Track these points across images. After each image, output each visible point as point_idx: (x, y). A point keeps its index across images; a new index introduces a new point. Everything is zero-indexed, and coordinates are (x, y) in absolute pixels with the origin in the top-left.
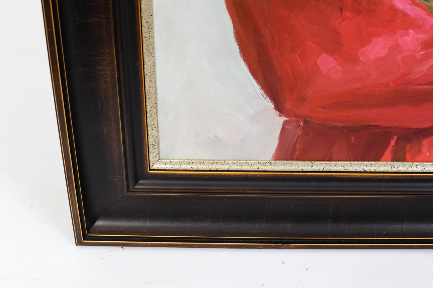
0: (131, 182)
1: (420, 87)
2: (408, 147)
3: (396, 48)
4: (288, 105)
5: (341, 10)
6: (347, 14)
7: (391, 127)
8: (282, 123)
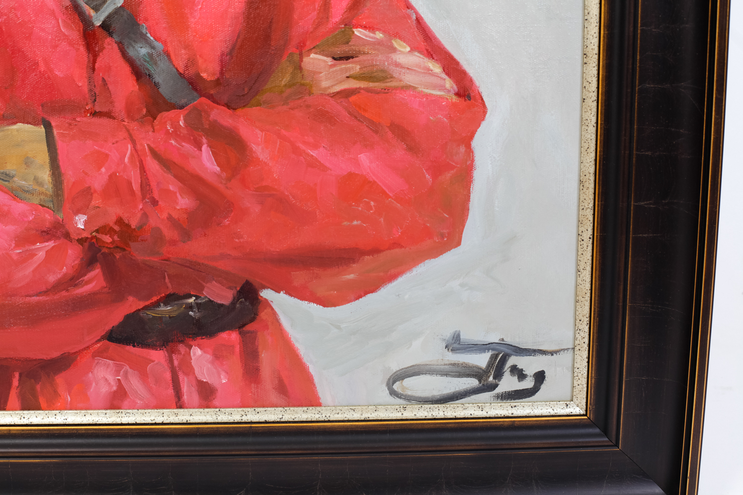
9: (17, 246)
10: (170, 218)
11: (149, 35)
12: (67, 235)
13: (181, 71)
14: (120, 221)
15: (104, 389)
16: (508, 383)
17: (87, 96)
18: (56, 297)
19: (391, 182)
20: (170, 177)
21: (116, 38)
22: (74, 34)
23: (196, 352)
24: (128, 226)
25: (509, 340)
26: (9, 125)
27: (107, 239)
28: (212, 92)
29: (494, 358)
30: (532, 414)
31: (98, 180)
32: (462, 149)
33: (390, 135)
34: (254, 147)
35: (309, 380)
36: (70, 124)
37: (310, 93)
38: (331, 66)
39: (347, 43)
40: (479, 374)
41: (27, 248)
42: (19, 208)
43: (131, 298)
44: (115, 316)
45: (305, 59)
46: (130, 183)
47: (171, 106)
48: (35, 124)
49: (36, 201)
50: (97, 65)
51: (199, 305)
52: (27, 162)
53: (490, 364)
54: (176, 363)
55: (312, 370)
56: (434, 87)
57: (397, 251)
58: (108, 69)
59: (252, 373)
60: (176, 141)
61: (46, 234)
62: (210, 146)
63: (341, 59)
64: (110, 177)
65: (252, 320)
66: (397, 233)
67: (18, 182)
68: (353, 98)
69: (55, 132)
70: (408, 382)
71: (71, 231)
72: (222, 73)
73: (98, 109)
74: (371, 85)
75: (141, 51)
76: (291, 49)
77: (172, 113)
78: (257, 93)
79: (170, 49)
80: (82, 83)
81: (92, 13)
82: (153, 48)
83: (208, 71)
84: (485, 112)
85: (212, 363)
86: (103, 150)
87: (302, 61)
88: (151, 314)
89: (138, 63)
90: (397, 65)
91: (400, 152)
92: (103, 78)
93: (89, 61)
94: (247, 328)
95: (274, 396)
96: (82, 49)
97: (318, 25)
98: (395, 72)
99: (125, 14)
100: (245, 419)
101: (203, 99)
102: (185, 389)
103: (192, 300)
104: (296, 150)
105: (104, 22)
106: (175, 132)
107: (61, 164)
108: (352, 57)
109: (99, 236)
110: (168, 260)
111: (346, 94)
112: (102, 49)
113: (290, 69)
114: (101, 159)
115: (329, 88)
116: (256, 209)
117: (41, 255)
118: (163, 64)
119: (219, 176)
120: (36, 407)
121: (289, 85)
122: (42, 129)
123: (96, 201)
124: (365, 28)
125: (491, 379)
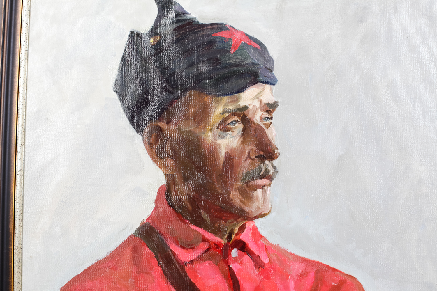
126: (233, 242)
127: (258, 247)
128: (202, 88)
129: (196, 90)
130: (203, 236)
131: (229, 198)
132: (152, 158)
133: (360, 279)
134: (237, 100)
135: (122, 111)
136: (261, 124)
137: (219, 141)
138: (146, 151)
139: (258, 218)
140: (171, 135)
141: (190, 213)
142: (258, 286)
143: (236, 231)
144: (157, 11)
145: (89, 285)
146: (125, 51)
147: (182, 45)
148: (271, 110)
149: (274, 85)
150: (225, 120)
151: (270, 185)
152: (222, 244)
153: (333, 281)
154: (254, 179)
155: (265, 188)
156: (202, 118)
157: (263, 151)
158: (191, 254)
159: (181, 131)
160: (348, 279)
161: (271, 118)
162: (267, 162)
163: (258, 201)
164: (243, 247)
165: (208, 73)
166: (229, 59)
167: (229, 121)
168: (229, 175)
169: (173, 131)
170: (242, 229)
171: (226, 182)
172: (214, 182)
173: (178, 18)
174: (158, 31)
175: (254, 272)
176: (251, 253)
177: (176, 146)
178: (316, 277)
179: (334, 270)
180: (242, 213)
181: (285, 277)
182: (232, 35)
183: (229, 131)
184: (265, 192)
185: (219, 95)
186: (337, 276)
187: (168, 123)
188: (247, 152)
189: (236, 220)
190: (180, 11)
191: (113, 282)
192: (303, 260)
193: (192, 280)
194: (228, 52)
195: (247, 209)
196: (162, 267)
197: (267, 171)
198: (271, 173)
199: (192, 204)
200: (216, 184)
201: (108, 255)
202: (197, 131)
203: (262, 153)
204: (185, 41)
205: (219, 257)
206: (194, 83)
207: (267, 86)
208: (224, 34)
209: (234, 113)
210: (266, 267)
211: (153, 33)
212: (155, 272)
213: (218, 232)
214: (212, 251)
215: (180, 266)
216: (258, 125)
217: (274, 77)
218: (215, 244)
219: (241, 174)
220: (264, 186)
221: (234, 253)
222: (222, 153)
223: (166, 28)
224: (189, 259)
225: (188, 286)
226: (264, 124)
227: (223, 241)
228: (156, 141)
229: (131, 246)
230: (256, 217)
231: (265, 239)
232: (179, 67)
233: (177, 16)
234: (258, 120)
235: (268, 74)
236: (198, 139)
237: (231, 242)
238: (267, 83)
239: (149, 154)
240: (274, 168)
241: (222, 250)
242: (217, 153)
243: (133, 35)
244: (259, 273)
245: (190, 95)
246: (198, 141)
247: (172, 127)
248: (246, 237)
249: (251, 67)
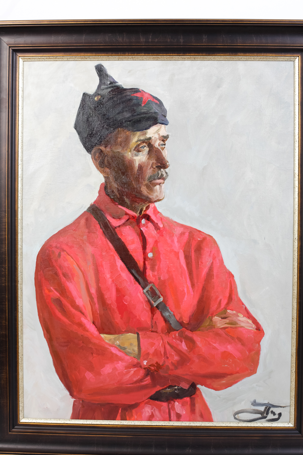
0: (11, 426)
1: (127, 385)
2: (127, 413)
3: (115, 369)
4: (75, 393)
5: (92, 354)
6: (94, 355)
7: (118, 404)
8: (73, 401)
9: (125, 369)
10: (172, 362)
11: (169, 310)
12: (141, 367)
13: (178, 320)
14: (157, 363)
15: (147, 414)
16: (270, 416)
17: (150, 326)
18: (135, 385)
19: (237, 354)
20: (172, 350)
21: (160, 310)
22: (148, 308)
23: (177, 403)
24: (159, 364)
25: (270, 403)
26: (127, 333)
27: (153, 368)
28: (186, 326)
29: (266, 408)
30: (278, 426)
31: (152, 350)
32: (257, 345)
33: (237, 340)
34: (198, 343)
35: (210, 413)
36: (145, 334)
37: (214, 328)
38: (221, 320)
39: (225, 314)
40: (261, 413)
41: (128, 370)
42: (127, 358)
43: (158, 386)
44: (153, 392)
45: (213, 318)
46: (161, 352)
47: (174, 330)
48: (134, 333)
49: (132, 356)
50: (154, 318)
51: (178, 389)
52: (131, 344)
53: (265, 410)
54: (170, 407)
55: (211, 410)
56: (250, 327)
57: (238, 374)
58: (157, 319)
59: (193, 411)
60: (175, 340)
61: (134, 366)
62: (185, 342)
63: (223, 318)
64: (155, 350)
65: (194, 394)
66: (238, 369)
67: (128, 350)
68: (226, 330)
69: (140, 336)
70: (240, 415)
71: (142, 365)
72: (189, 321)
73: (153, 330)
74: (232, 326)
75: (167, 314)
76: (210, 315)
77: (175, 332)
78: (199, 327)
79: (175, 314)
80: (149, 323)
81: (154, 303)
82: (170, 313)
83: (186, 320)
84: (264, 334)
85: (181, 407)
86: (154, 342)
87: (212, 318)
88: (164, 391)
89: (166, 317)
90: (239, 320)
91: (239, 345)
92: (155, 322)
93: (152, 316)
94: (192, 397)
95: (199, 418)
96: (150, 313)
97: (217, 309)
98: (239, 322)
99: (163, 304)
100: (190, 425)
101: (184, 329)
102: (172, 415)
103: (176, 387)
104: (210, 344)
105: (157, 306)
106: (175, 337)
107: (141, 345)
108: (227, 318)
109: (150, 367)
110: (170, 375)
111: (224, 328)
112: (156, 313)
113: (209, 321)
114: (152, 344)
115: (220, 326)
116: (197, 361)
117: (132, 372)
118: (173, 318)
119: (187, 351)
120: (126, 420)
121: (208, 325)
122: (136, 335)
123: (150, 357)
124: (230, 310)
125: (265, 415)
126: (142, 215)
127: (157, 218)
128: (126, 127)
129: (121, 128)
130: (126, 211)
131: (140, 190)
132: (97, 167)
133: (214, 237)
134: (146, 134)
135: (79, 140)
136: (159, 148)
137: (135, 158)
138: (93, 164)
139: (157, 202)
140: (107, 154)
141: (118, 198)
142: (157, 240)
143: (144, 209)
144: (99, 81)
145: (61, 239)
146: (80, 105)
147: (114, 101)
148: (165, 139)
149: (167, 125)
150: (139, 145)
151: (164, 183)
152: (136, 216)
153: (199, 238)
154: (154, 179)
155: (161, 184)
156: (125, 144)
157: (160, 164)
158: (119, 222)
159: (114, 152)
160: (208, 237)
161: (165, 145)
162: (162, 170)
163: (157, 192)
164: (148, 218)
165: (129, 118)
166: (141, 110)
167: (141, 146)
168: (140, 177)
169: (109, 152)
170: (148, 208)
171: (139, 181)
172: (132, 181)
173: (111, 85)
174: (99, 93)
175: (154, 232)
176: (152, 222)
177: (110, 160)
178: (189, 236)
179: (200, 231)
180: (148, 199)
181: (171, 235)
182: (143, 95)
183: (141, 152)
184: (161, 187)
185: (135, 131)
186: (202, 235)
187: (106, 147)
188: (151, 164)
189: (144, 203)
190: (112, 81)
191: (75, 238)
192: (182, 226)
193: (120, 237)
194: (140, 105)
195: (151, 197)
196: (102, 229)
197: (162, 175)
198: (164, 176)
199: (119, 194)
200: (133, 182)
201: (72, 222)
202: (122, 152)
203: (159, 165)
204: (115, 99)
205: (135, 224)
206: (121, 123)
207: (163, 125)
208: (138, 95)
209: (143, 142)
210: (161, 229)
211: (96, 94)
212: (99, 232)
213: (134, 209)
214: (131, 220)
215: (113, 229)
216: (157, 148)
217: (167, 120)
218: (132, 216)
219: (147, 177)
220: (160, 183)
221: (143, 221)
222: (137, 165)
223: (104, 91)
224: (118, 225)
225: (117, 240)
226: (161, 148)
227: (137, 215)
228: (99, 157)
229: (85, 217)
230: (155, 201)
231: (161, 214)
232: (112, 114)
233: (110, 84)
234: (158, 145)
235: (163, 118)
236: (123, 156)
237: (141, 215)
238: (162, 124)
239: (95, 165)
240: (166, 173)
241: (136, 220)
242: (134, 164)
243: (85, 94)
244: (157, 233)
245: (118, 131)
246: (123, 158)
247: (108, 149)
248: (150, 212)
249: (154, 115)
